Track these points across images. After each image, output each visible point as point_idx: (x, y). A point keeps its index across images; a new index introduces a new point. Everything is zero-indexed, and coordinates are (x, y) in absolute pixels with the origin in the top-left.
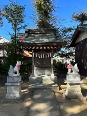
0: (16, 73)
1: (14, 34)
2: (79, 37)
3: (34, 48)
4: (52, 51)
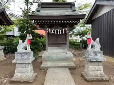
1: (26, 9)
2: (96, 12)
3: (48, 23)
4: (68, 26)
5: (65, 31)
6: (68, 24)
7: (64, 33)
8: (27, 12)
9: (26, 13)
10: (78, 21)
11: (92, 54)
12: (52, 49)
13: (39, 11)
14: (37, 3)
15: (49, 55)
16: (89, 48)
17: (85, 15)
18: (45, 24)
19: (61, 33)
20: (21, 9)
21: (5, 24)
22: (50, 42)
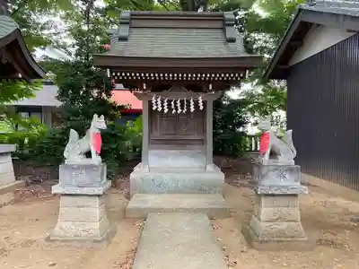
0: (88, 154)
3: (151, 77)
4: (211, 88)
6: (209, 82)
10: (239, 75)
11: (271, 173)
12: (161, 157)
13: (123, 39)
15: (151, 176)
18: (142, 81)
21: (20, 76)
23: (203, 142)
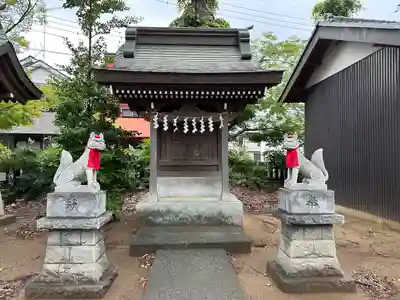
2: (320, 63)
3: (159, 95)
4: (225, 107)
5: (216, 125)
6: (224, 100)
7: (212, 129)
8: (89, 58)
9: (83, 59)
10: (257, 92)
11: (300, 200)
12: (169, 185)
13: (129, 55)
14: (124, 29)
15: (161, 206)
16: (292, 182)
17: (282, 72)
18: (150, 100)
19: (203, 130)
20: (70, 46)
21: (12, 96)
22: (166, 161)
23: (218, 167)
